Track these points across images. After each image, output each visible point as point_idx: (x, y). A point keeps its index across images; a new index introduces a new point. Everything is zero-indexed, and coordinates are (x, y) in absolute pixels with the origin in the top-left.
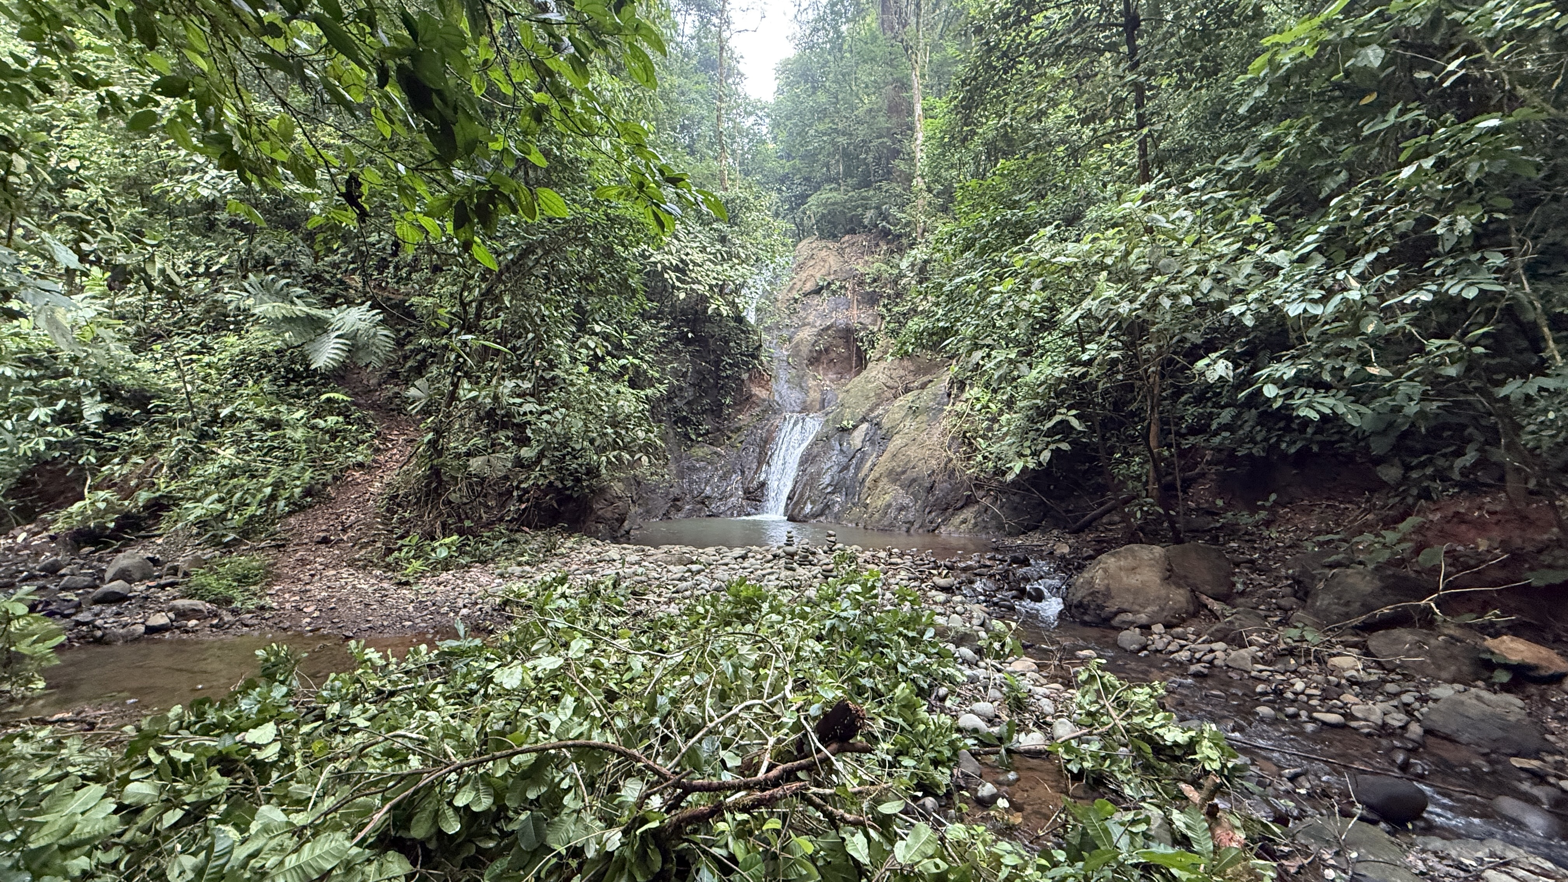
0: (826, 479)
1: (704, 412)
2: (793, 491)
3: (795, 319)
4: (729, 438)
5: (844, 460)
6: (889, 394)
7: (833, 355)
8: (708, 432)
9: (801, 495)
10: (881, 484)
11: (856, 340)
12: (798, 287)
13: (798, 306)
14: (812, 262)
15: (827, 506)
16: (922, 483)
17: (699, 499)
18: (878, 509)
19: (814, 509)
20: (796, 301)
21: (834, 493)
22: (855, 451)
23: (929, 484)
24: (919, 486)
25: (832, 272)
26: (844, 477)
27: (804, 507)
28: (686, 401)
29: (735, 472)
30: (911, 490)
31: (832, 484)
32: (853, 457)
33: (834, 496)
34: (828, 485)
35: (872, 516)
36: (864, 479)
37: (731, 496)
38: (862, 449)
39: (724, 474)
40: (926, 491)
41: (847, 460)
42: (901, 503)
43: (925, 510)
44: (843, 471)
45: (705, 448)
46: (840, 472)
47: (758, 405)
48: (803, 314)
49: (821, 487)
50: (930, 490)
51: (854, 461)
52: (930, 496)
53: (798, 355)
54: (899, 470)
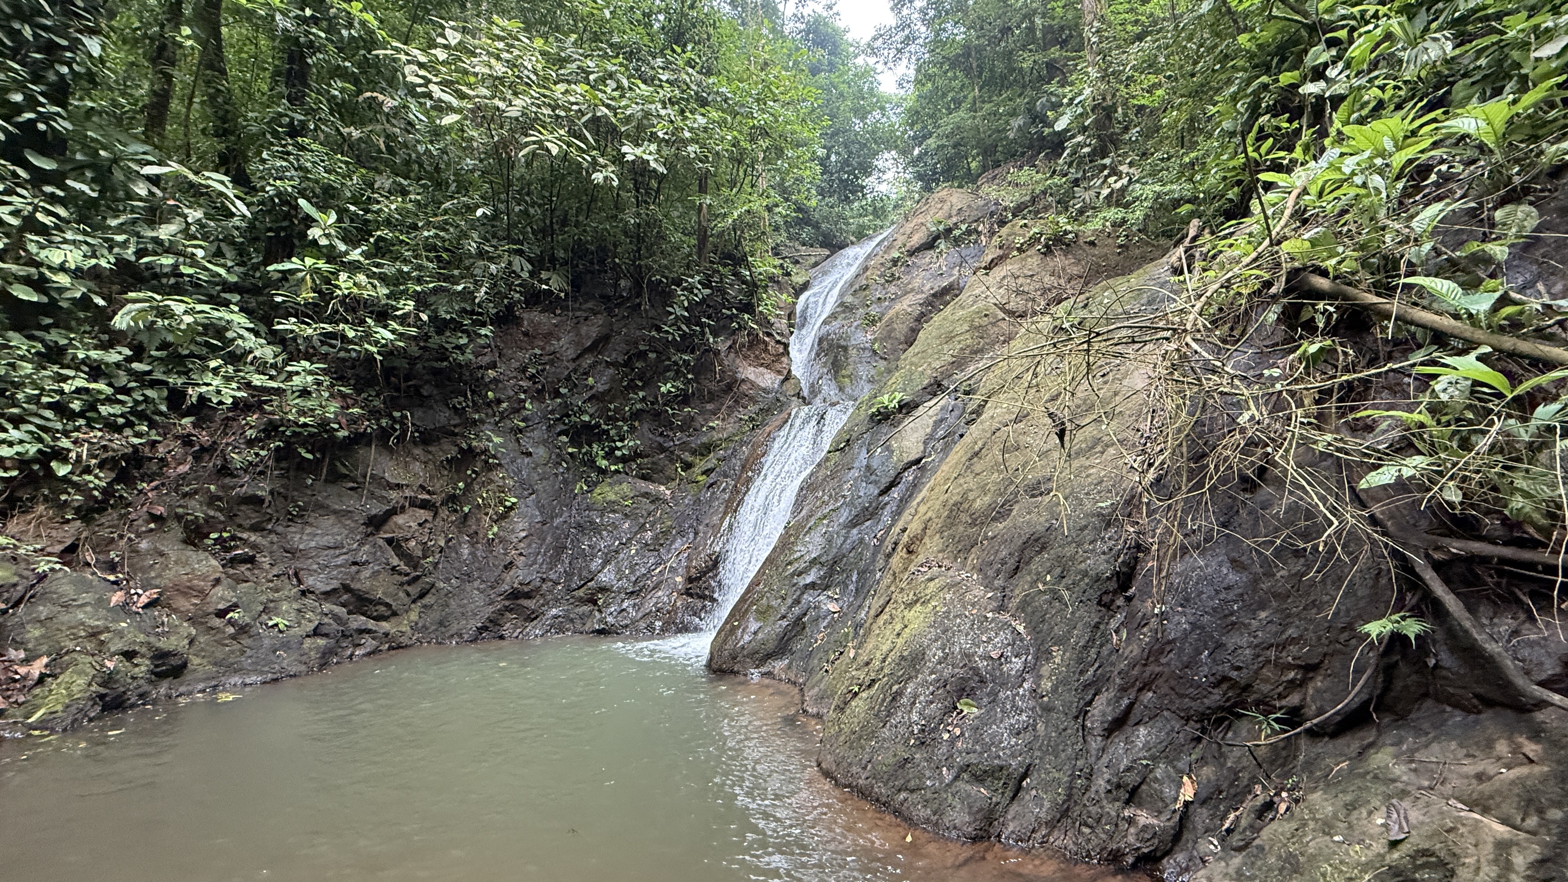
3: (892, 289)
5: (869, 493)
6: (1011, 326)
8: (636, 455)
10: (918, 561)
12: (899, 243)
13: (899, 270)
14: (924, 208)
16: (1072, 558)
17: (581, 593)
18: (873, 675)
19: (760, 636)
20: (895, 262)
21: (827, 587)
22: (900, 466)
23: (1108, 562)
24: (1059, 570)
25: (954, 212)
26: (861, 541)
27: (738, 627)
28: (590, 394)
29: (681, 533)
30: (1020, 590)
31: (823, 559)
32: (892, 484)
33: (822, 598)
34: (814, 562)
35: (846, 704)
36: (896, 544)
37: (657, 587)
38: (920, 460)
39: (656, 538)
40: (1094, 595)
41: (876, 492)
42: (968, 656)
43: (1089, 703)
44: (862, 523)
45: (624, 485)
46: (853, 523)
47: (753, 400)
48: (905, 279)
49: (791, 569)
50: (1115, 592)
51: (895, 493)
52: (1113, 624)
53: (890, 337)
54: (979, 503)
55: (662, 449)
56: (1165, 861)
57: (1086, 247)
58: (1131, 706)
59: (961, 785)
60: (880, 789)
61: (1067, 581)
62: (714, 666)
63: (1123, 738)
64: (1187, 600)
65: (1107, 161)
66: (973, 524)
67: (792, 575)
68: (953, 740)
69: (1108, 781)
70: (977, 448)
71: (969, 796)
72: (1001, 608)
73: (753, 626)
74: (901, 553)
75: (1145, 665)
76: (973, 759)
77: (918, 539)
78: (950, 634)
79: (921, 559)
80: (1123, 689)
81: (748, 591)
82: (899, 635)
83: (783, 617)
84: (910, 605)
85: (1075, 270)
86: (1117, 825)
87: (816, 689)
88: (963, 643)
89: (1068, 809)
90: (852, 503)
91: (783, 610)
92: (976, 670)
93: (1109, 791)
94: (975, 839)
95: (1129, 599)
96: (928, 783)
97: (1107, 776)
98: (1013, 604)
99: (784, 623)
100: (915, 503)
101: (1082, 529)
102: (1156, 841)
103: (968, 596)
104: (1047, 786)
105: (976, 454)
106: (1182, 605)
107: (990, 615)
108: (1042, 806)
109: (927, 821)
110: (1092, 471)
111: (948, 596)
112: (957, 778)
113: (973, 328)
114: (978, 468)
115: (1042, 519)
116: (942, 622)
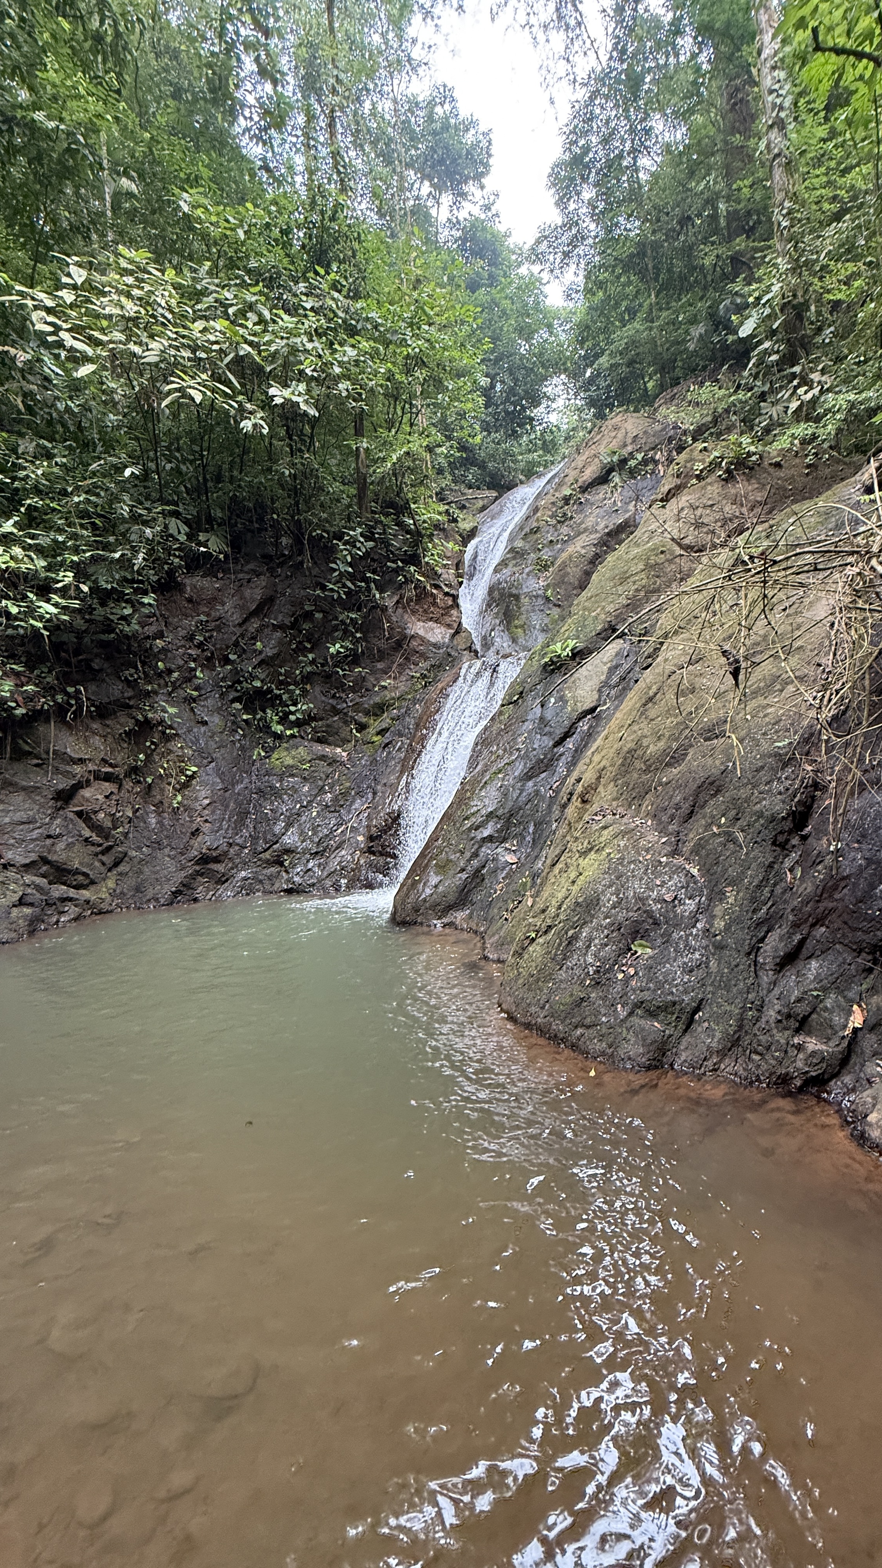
0: (486, 801)
1: (306, 679)
3: (565, 530)
4: (362, 727)
5: (544, 744)
8: (309, 719)
10: (596, 810)
12: (570, 479)
13: (571, 508)
14: (597, 438)
16: (747, 800)
17: (267, 855)
18: (549, 922)
19: (441, 888)
20: (566, 500)
21: (504, 840)
22: (575, 716)
23: (784, 802)
24: (734, 812)
25: (629, 441)
26: (537, 793)
27: (419, 881)
28: (259, 658)
29: (360, 794)
30: (694, 834)
31: (500, 812)
32: (567, 735)
33: (499, 850)
34: (490, 815)
35: (524, 949)
36: (571, 794)
37: (340, 846)
38: (595, 708)
39: (335, 799)
40: (769, 835)
41: (551, 743)
42: (642, 900)
43: (762, 940)
44: (538, 775)
45: (301, 749)
46: (528, 776)
47: (424, 656)
48: (578, 518)
49: (468, 824)
50: (790, 832)
51: (570, 744)
52: (788, 863)
53: (563, 582)
54: (653, 749)
55: (335, 711)
56: (832, 1083)
57: (771, 470)
58: (802, 942)
59: (635, 1020)
60: (558, 1027)
61: (742, 823)
62: (398, 919)
63: (794, 971)
64: (864, 836)
65: (797, 369)
66: (647, 771)
67: (470, 829)
68: (627, 979)
69: (779, 1012)
70: (651, 693)
71: (643, 1029)
72: (675, 852)
73: (434, 880)
74: (576, 802)
75: (818, 901)
76: (646, 996)
77: (592, 788)
78: (624, 879)
79: (596, 807)
80: (796, 925)
81: (427, 846)
82: (573, 882)
83: (463, 870)
84: (584, 854)
85: (760, 496)
86: (786, 1052)
87: (497, 937)
88: (637, 887)
89: (739, 1039)
90: (526, 756)
91: (462, 864)
92: (650, 914)
93: (780, 1021)
94: (649, 1068)
95: (804, 838)
96: (604, 1019)
97: (777, 1007)
98: (686, 848)
99: (464, 876)
100: (590, 752)
101: (758, 771)
102: (824, 1065)
103: (642, 842)
104: (718, 1018)
105: (651, 699)
106: (858, 842)
107: (664, 859)
108: (713, 1036)
109: (603, 1054)
110: (770, 710)
111: (622, 843)
112: (631, 1014)
113: (648, 567)
114: (652, 713)
115: (718, 762)
116: (616, 868)
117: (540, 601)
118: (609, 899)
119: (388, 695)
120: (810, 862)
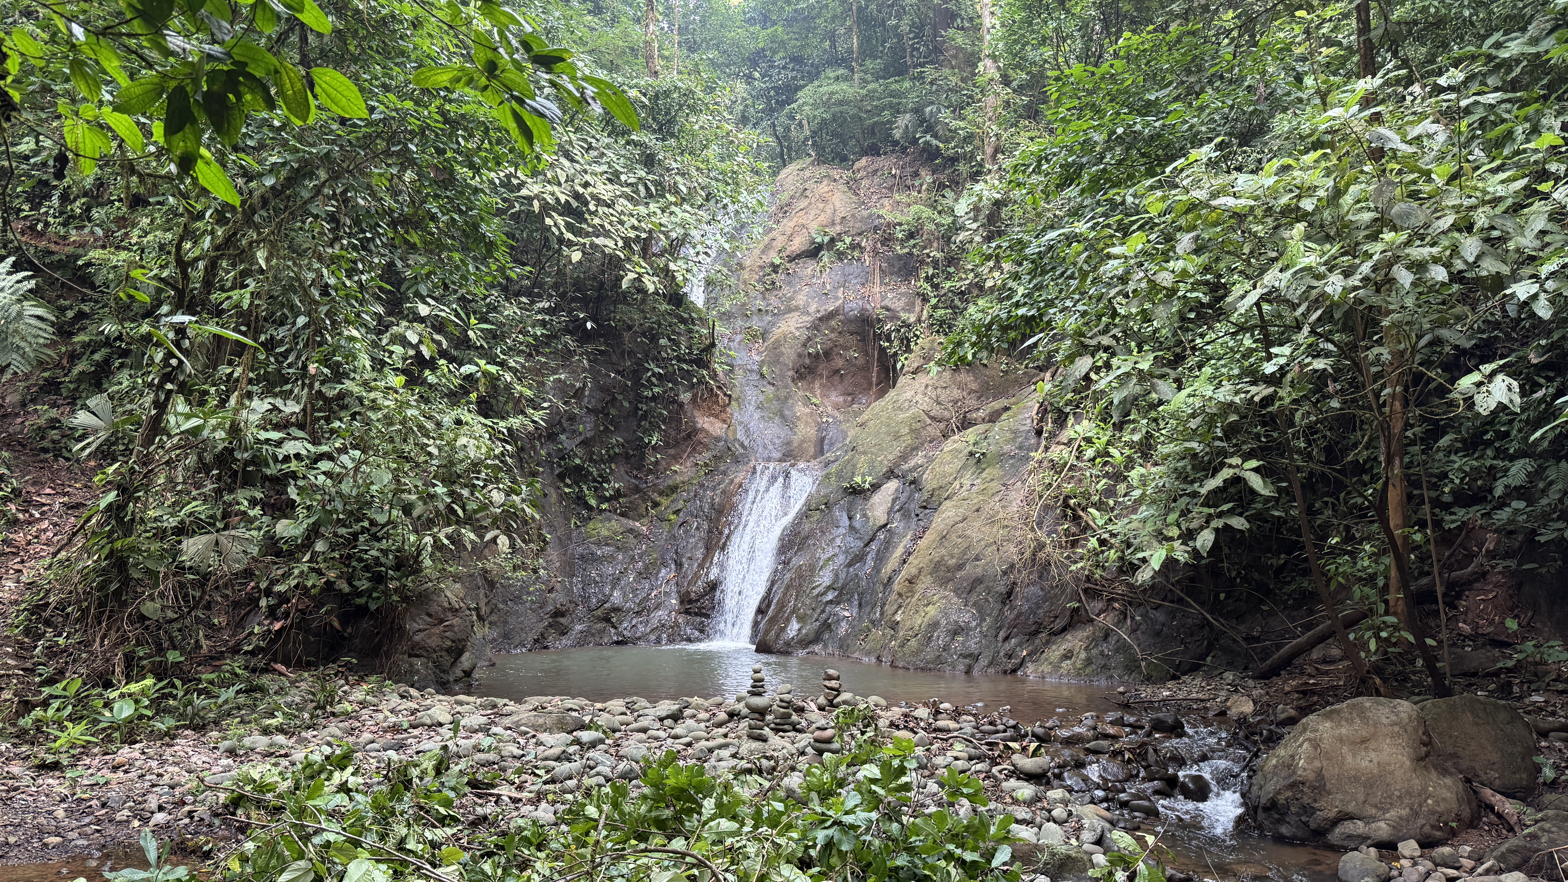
0: (825, 578)
1: (612, 459)
2: (766, 601)
3: (774, 301)
4: (656, 505)
5: (856, 545)
6: (934, 430)
7: (839, 363)
8: (618, 494)
9: (781, 606)
10: (920, 587)
11: (879, 337)
12: (778, 244)
13: (779, 278)
14: (803, 204)
15: (826, 626)
16: (992, 587)
17: (599, 613)
18: (916, 632)
19: (802, 631)
20: (775, 268)
21: (838, 603)
22: (875, 527)
23: (1004, 588)
24: (987, 591)
25: (838, 220)
26: (857, 575)
27: (783, 627)
28: (580, 439)
29: (664, 564)
30: (973, 598)
31: (835, 586)
32: (872, 540)
33: (838, 609)
34: (829, 588)
35: (904, 644)
36: (890, 578)
37: (657, 607)
38: (887, 525)
39: (646, 568)
40: (1000, 599)
41: (861, 544)
42: (956, 622)
43: (998, 633)
44: (855, 564)
45: (613, 522)
46: (850, 565)
47: (706, 447)
48: (787, 291)
49: (816, 592)
50: (1006, 598)
51: (873, 546)
52: (1006, 609)
53: (778, 362)
54: (952, 562)
56: (1018, 670)
58: (1010, 632)
61: (990, 594)
63: (1007, 642)
64: (1028, 600)
66: (947, 571)
67: (818, 596)
68: (955, 647)
71: (962, 662)
72: (966, 605)
73: (796, 626)
74: (900, 583)
75: (1015, 620)
76: (962, 652)
77: (914, 576)
78: (948, 615)
79: (925, 586)
80: (1008, 628)
82: (923, 617)
83: (817, 620)
84: (927, 605)
85: (974, 386)
86: (1005, 664)
87: (858, 652)
88: (953, 617)
89: (992, 662)
90: (848, 552)
91: (814, 617)
92: (960, 626)
93: (1004, 655)
95: (1010, 601)
97: (1004, 651)
98: (970, 603)
99: (818, 624)
100: (896, 555)
101: (995, 576)
102: (1017, 665)
103: (952, 601)
104: (986, 657)
106: (1026, 602)
107: (962, 607)
108: (984, 662)
111: (943, 601)
112: (958, 658)
113: (912, 431)
115: (979, 571)
116: (942, 611)
117: (755, 377)
118: (943, 622)
119: (679, 479)
120: (1012, 609)
